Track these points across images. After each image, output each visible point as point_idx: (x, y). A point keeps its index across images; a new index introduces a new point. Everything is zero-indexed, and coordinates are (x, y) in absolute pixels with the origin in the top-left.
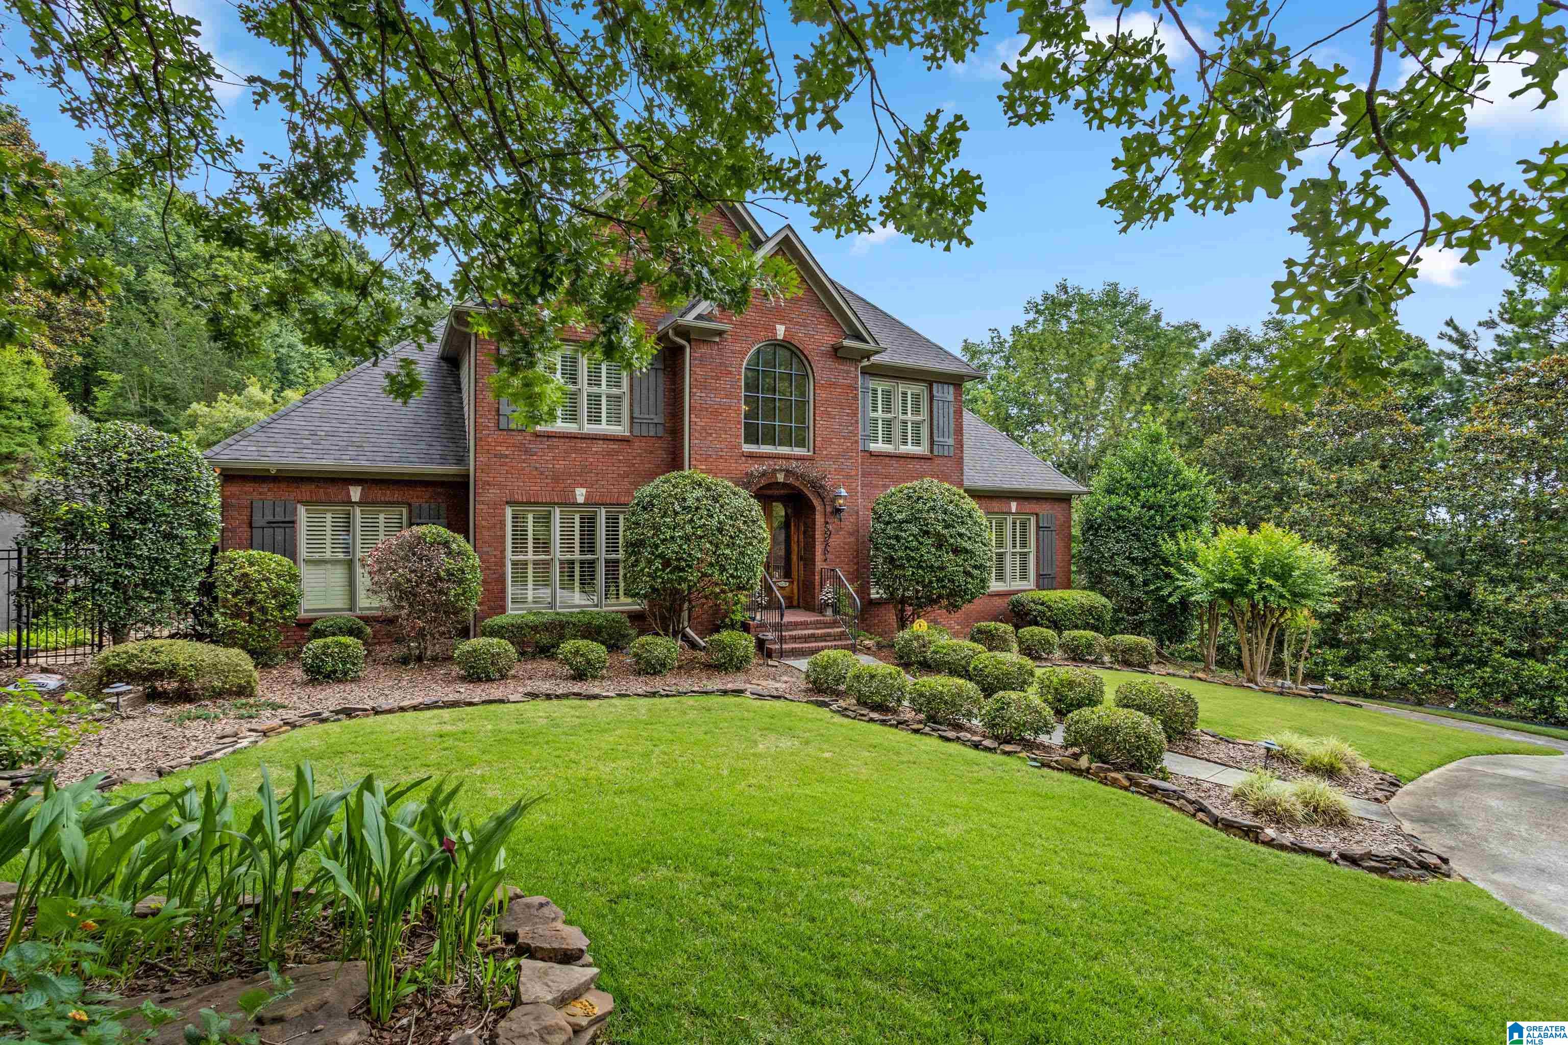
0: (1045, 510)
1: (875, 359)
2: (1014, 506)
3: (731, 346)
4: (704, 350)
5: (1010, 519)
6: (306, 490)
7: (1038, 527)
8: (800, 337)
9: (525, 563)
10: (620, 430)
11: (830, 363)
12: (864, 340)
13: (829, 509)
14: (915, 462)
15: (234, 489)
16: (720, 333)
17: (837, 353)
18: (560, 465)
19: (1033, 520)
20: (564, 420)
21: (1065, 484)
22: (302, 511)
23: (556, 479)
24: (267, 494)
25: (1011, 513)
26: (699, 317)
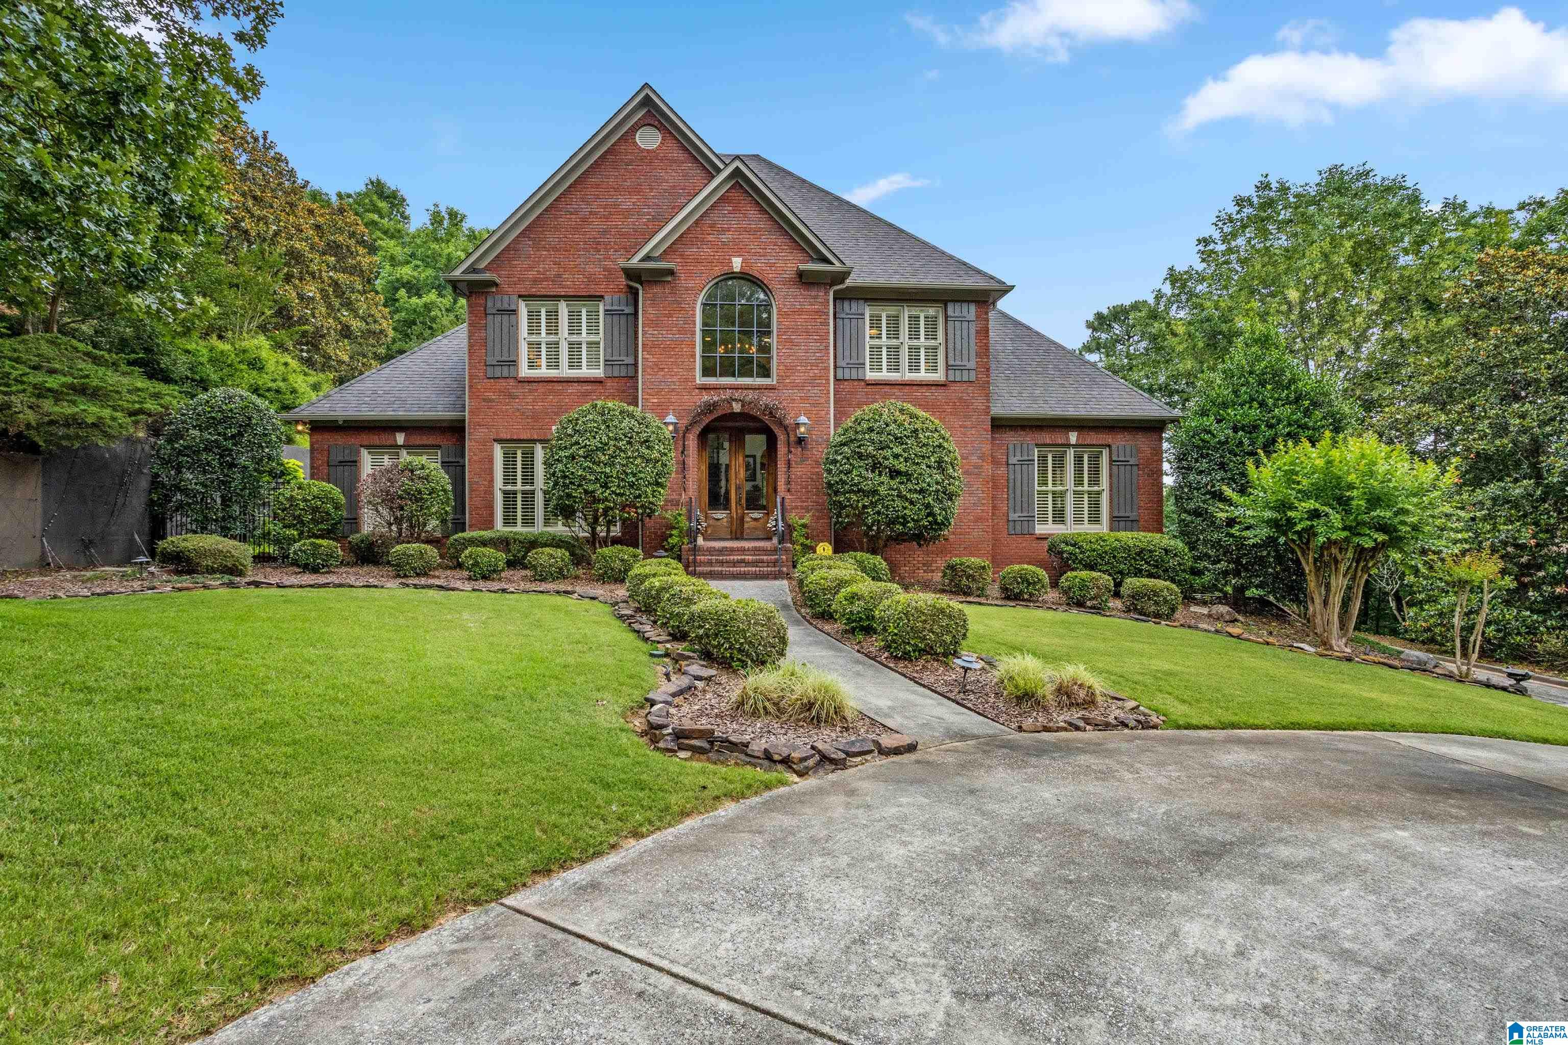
0: (1121, 441)
1: (849, 282)
2: (1073, 437)
3: (684, 281)
4: (657, 290)
5: (1071, 454)
6: (366, 438)
7: (1111, 461)
8: (758, 268)
9: (515, 493)
10: (599, 372)
11: (795, 291)
12: (826, 261)
13: (792, 438)
14: (924, 389)
15: (318, 437)
16: (671, 272)
17: (804, 280)
18: (539, 406)
19: (1105, 453)
20: (549, 367)
21: (1154, 408)
22: (364, 453)
23: (535, 417)
24: (339, 440)
25: (1069, 445)
26: (647, 258)
